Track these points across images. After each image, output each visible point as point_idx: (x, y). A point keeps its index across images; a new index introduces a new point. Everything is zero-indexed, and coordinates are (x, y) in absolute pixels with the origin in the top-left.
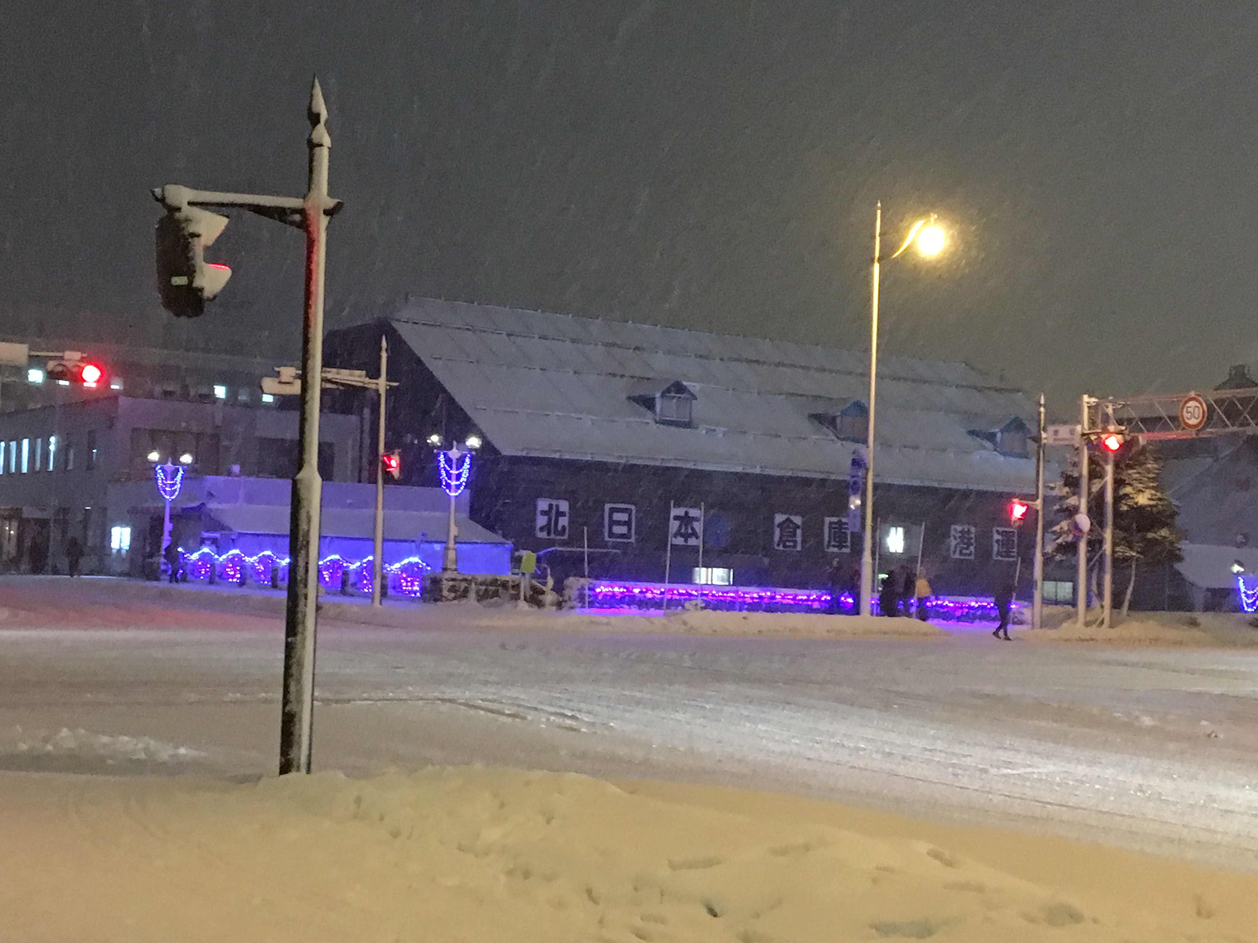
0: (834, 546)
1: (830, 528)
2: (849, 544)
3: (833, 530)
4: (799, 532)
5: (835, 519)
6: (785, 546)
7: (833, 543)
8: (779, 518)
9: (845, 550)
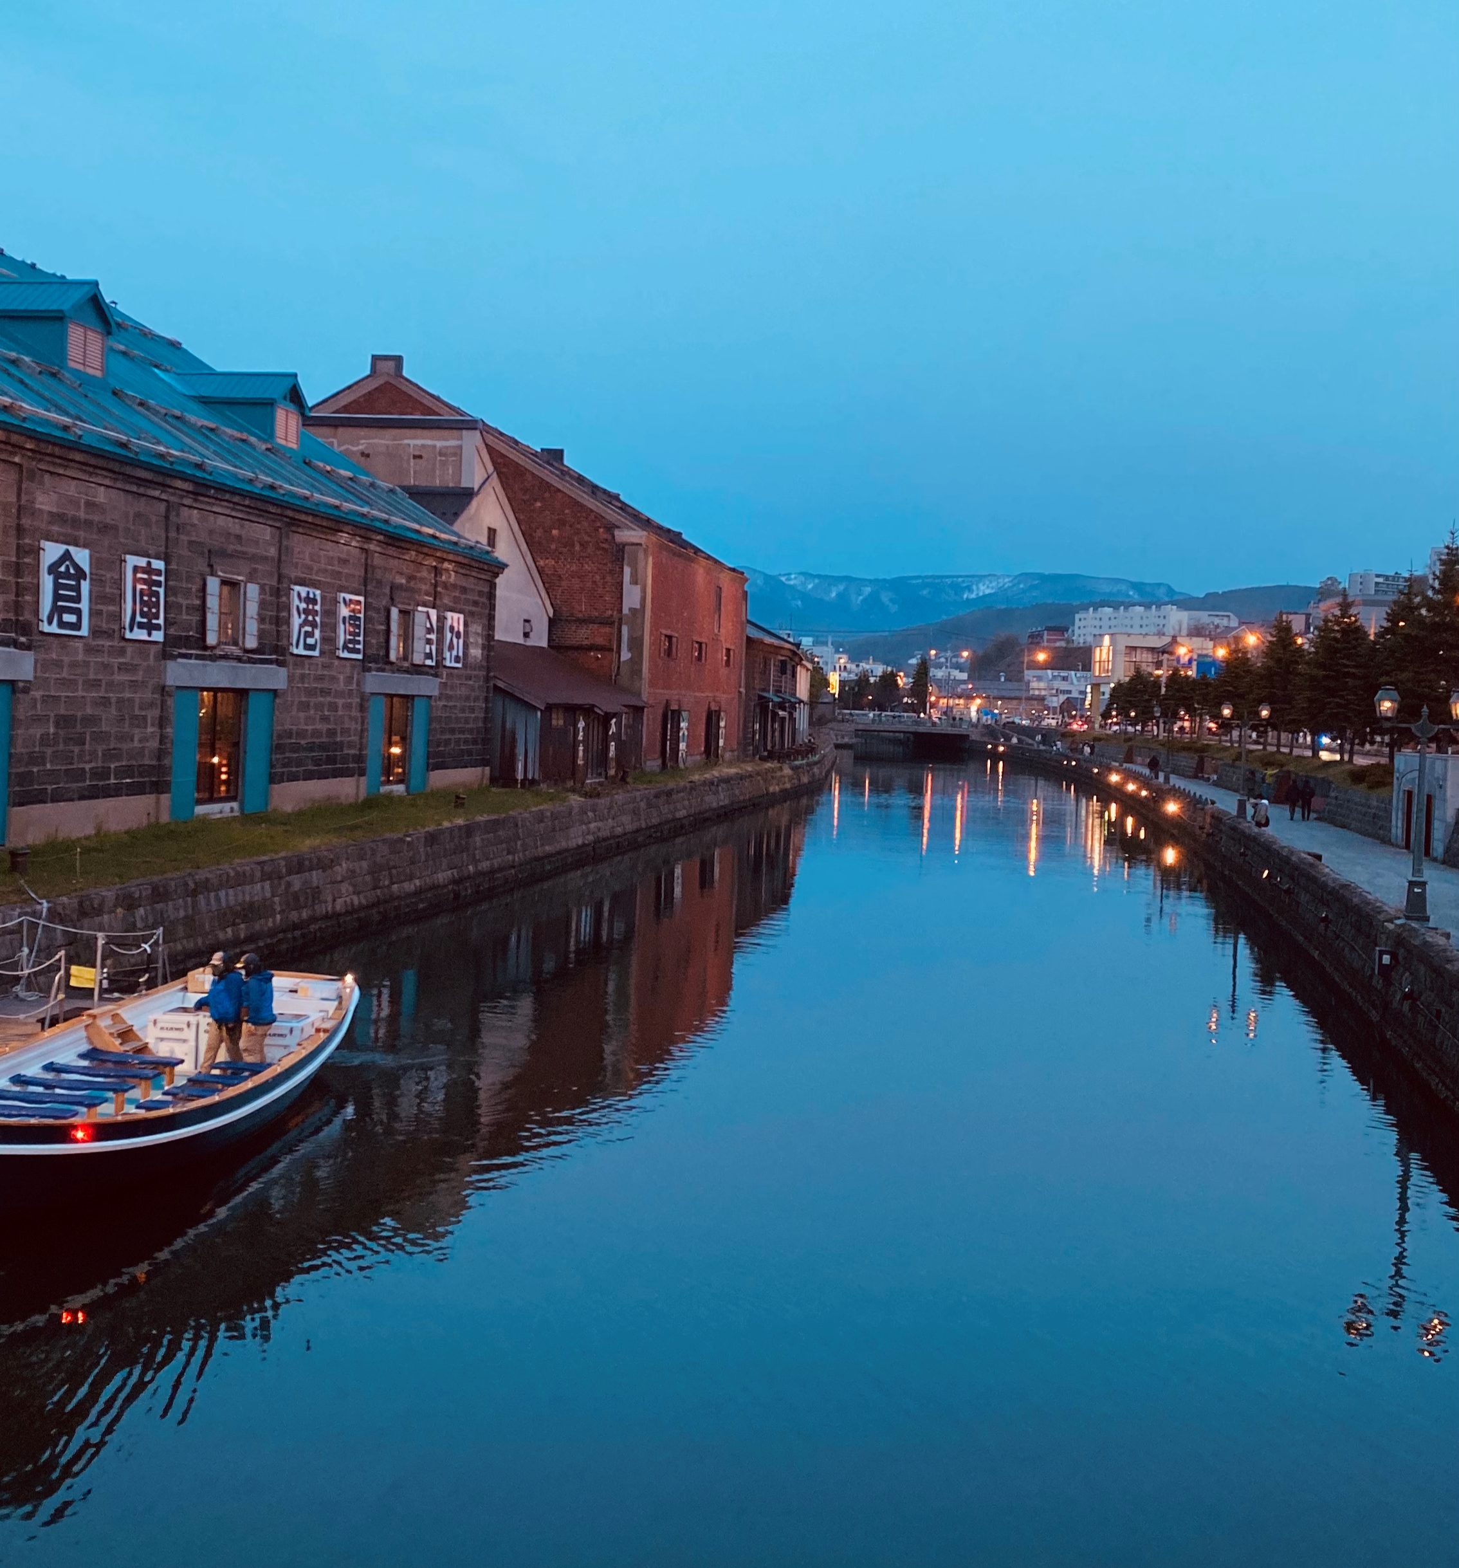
0: (141, 626)
1: (136, 580)
2: (161, 621)
3: (139, 587)
4: (85, 586)
5: (142, 562)
6: (61, 624)
7: (138, 619)
8: (51, 552)
9: (158, 636)
